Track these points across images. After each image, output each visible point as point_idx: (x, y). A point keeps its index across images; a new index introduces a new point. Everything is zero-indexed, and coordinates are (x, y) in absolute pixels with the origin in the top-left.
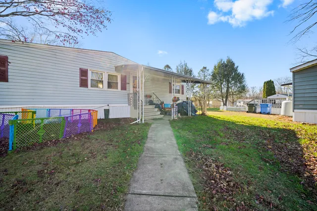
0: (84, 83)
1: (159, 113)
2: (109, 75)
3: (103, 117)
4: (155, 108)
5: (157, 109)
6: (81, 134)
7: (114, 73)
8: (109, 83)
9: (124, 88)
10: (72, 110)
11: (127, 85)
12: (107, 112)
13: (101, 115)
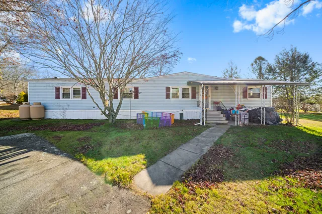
0: (168, 96)
1: (225, 118)
2: (183, 88)
3: (179, 118)
4: (222, 113)
5: (222, 115)
6: (166, 127)
7: (187, 87)
8: (183, 94)
9: (194, 97)
10: (162, 113)
11: (197, 95)
12: (181, 115)
13: (178, 117)
